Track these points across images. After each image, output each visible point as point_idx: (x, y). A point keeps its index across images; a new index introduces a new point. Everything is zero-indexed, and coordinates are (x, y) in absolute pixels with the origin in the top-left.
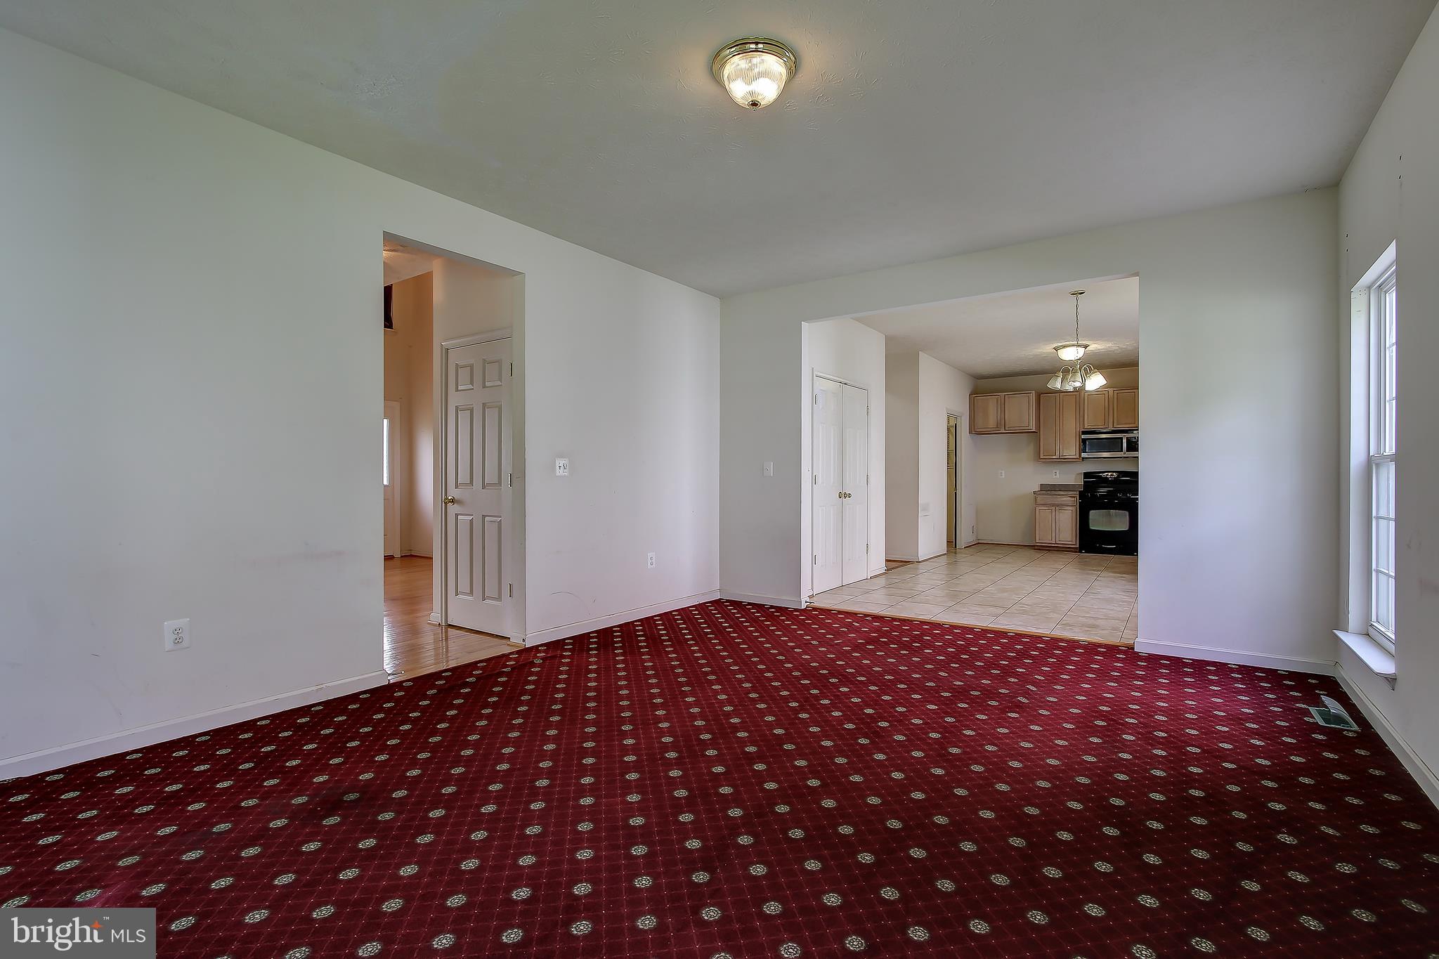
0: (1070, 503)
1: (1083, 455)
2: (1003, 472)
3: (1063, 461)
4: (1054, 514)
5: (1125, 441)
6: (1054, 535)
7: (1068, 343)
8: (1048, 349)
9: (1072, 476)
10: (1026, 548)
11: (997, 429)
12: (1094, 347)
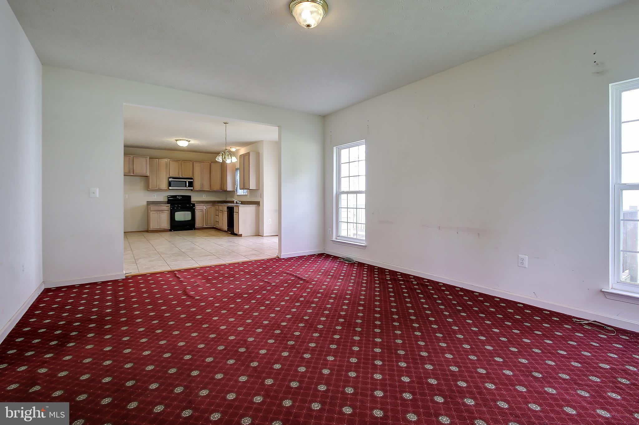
0: (166, 210)
1: (170, 188)
2: (127, 195)
3: (160, 190)
4: (159, 214)
5: (187, 182)
6: (159, 224)
7: (181, 139)
8: (172, 140)
9: (162, 197)
10: (142, 232)
11: (129, 173)
12: (193, 142)
